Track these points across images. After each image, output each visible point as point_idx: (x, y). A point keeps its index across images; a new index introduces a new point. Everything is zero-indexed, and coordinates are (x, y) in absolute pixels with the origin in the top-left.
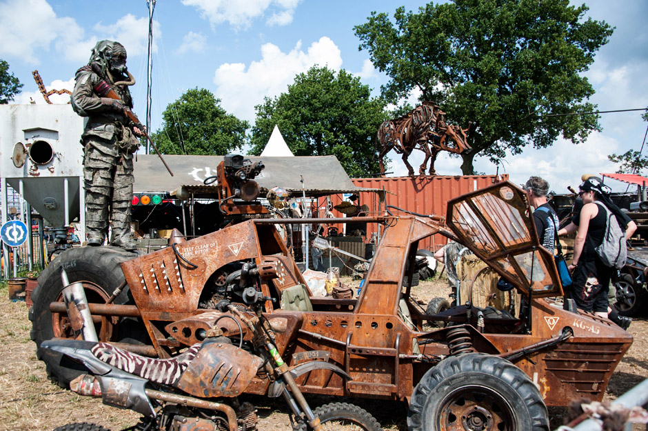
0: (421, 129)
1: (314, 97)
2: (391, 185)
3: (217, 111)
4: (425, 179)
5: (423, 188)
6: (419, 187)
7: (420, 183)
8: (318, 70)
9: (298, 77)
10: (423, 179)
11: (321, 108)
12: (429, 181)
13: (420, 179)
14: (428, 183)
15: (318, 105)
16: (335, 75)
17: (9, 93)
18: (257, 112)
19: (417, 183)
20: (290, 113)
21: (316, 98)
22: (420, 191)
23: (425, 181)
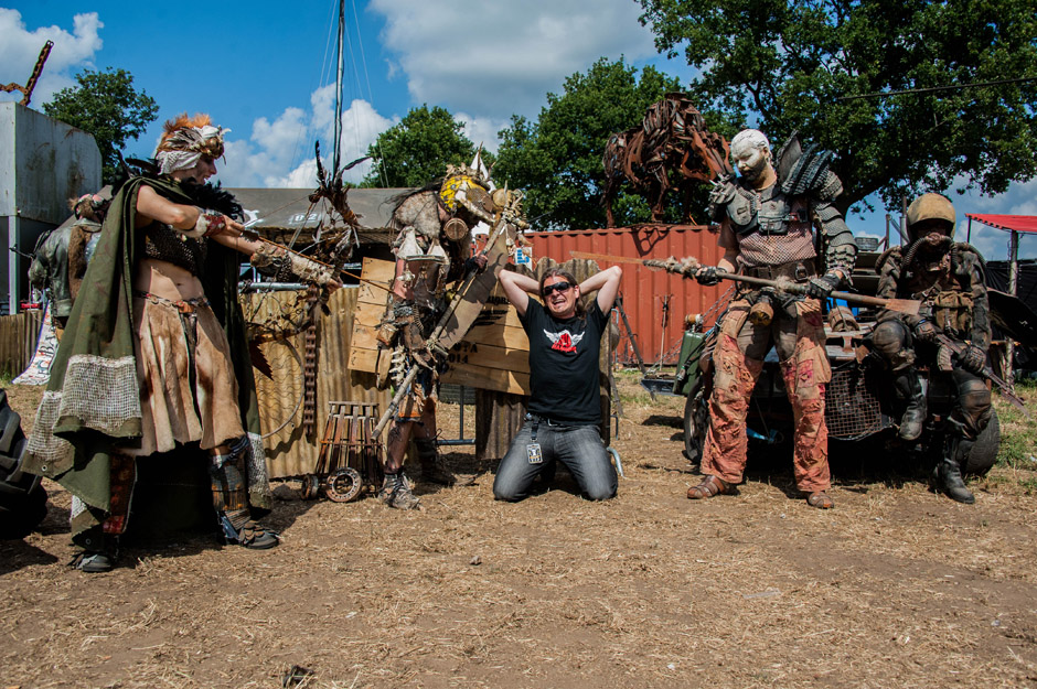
0: (653, 142)
1: (590, 111)
2: (595, 243)
3: (458, 143)
4: (655, 232)
5: (652, 247)
6: (645, 246)
7: (647, 239)
8: (608, 69)
9: (569, 80)
10: (652, 232)
11: (601, 130)
12: (662, 235)
13: (647, 232)
14: (660, 238)
15: (596, 126)
16: (638, 77)
17: (140, 121)
18: (503, 141)
19: (641, 238)
20: (549, 138)
21: (594, 115)
22: (646, 253)
23: (655, 235)
